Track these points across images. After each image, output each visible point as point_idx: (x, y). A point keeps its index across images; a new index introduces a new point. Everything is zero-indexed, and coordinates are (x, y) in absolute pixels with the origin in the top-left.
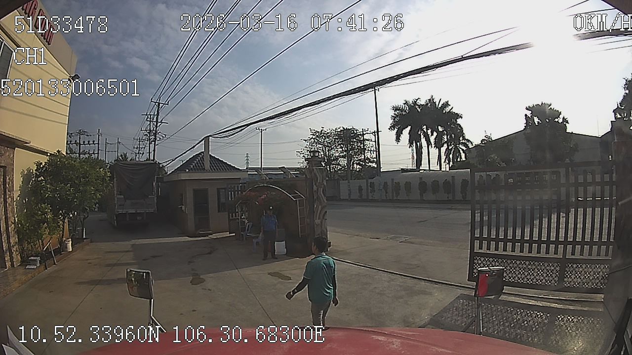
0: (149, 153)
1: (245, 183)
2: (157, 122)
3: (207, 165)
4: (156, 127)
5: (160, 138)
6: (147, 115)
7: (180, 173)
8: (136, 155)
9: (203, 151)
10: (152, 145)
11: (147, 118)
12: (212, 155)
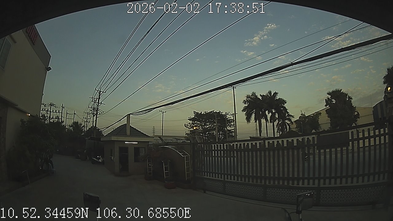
0: (93, 122)
2: (98, 103)
3: (128, 132)
4: (98, 106)
5: (100, 113)
6: (92, 98)
7: (111, 136)
8: (85, 123)
9: (126, 123)
10: (95, 117)
11: (92, 100)
12: (132, 126)
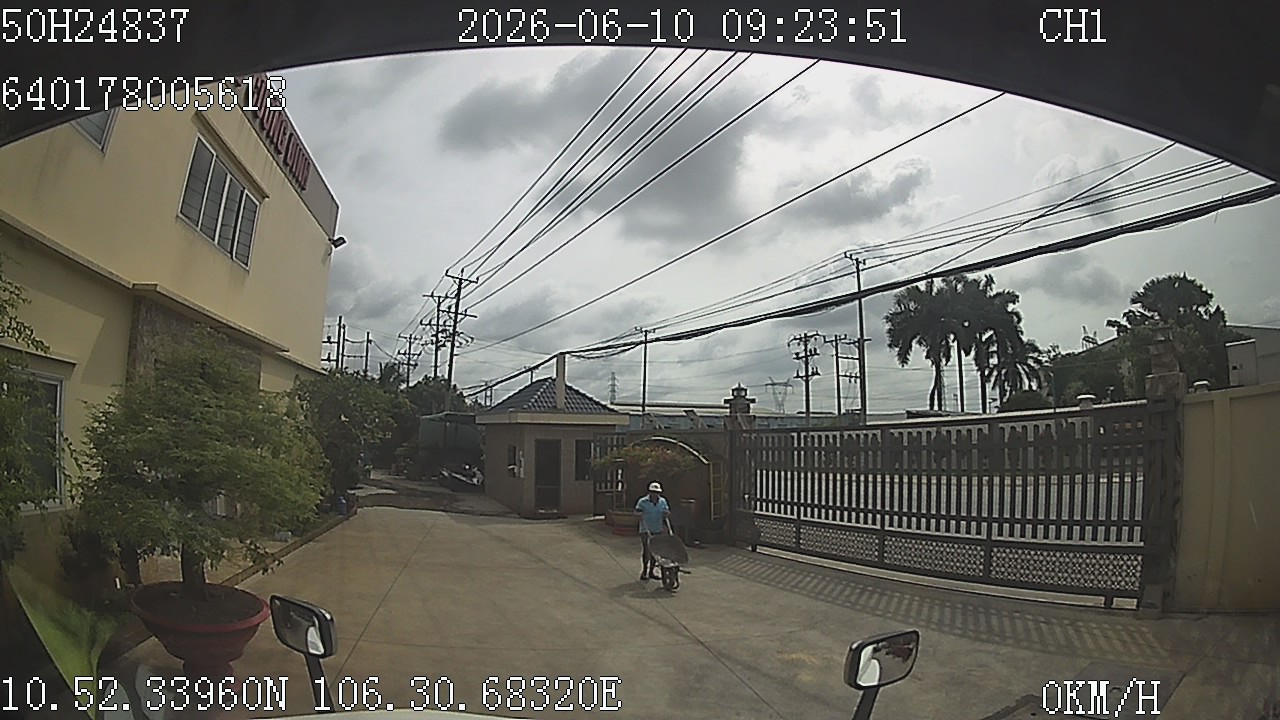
1: (624, 434)
2: (456, 313)
3: (561, 402)
4: (455, 322)
9: (555, 376)
12: (569, 384)
